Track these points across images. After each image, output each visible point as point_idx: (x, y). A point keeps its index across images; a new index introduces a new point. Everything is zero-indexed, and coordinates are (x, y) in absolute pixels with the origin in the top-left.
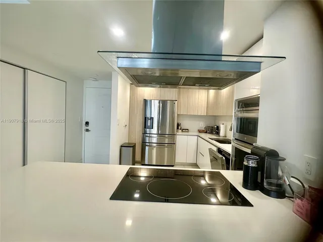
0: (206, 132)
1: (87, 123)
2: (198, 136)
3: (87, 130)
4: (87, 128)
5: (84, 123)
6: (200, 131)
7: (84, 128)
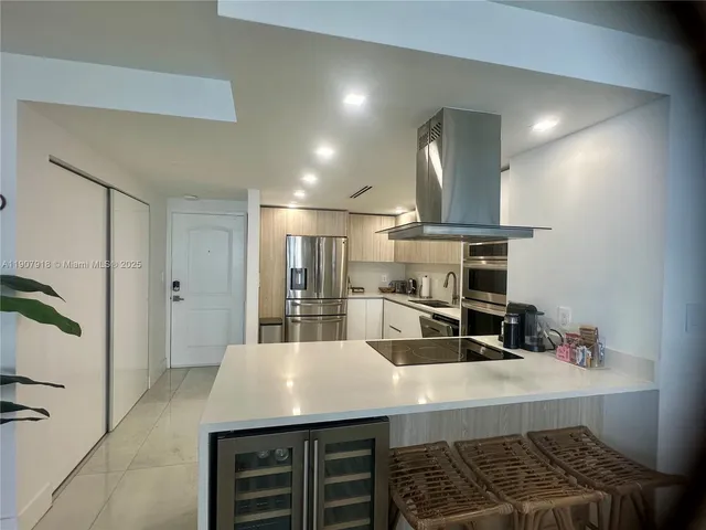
0: (394, 292)
1: (176, 284)
2: (383, 298)
3: (177, 299)
4: (176, 294)
5: (169, 284)
6: (382, 290)
7: (170, 293)
